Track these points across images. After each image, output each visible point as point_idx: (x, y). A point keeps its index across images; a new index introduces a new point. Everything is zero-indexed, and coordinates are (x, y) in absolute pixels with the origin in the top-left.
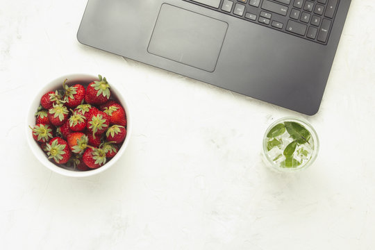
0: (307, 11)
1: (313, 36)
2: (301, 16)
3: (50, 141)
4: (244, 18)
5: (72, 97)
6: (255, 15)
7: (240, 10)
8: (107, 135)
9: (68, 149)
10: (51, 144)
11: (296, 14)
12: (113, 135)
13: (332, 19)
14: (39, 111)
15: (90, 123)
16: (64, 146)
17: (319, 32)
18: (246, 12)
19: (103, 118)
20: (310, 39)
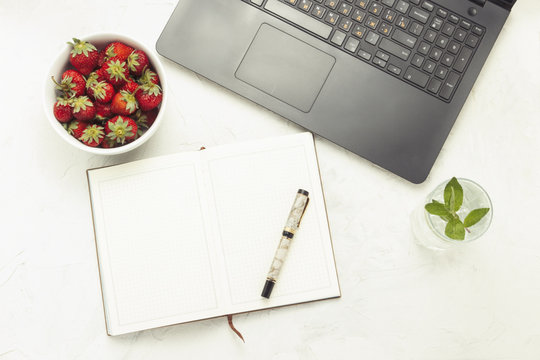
0: (433, 60)
1: (435, 89)
2: (424, 63)
3: (107, 131)
4: (356, 55)
5: (73, 86)
6: (369, 54)
7: (353, 46)
8: (134, 70)
9: (126, 115)
10: (111, 131)
11: (419, 61)
12: (137, 64)
13: (462, 73)
14: (67, 130)
15: (112, 77)
16: (120, 119)
17: (443, 87)
18: (359, 48)
19: (115, 61)
20: (430, 92)
